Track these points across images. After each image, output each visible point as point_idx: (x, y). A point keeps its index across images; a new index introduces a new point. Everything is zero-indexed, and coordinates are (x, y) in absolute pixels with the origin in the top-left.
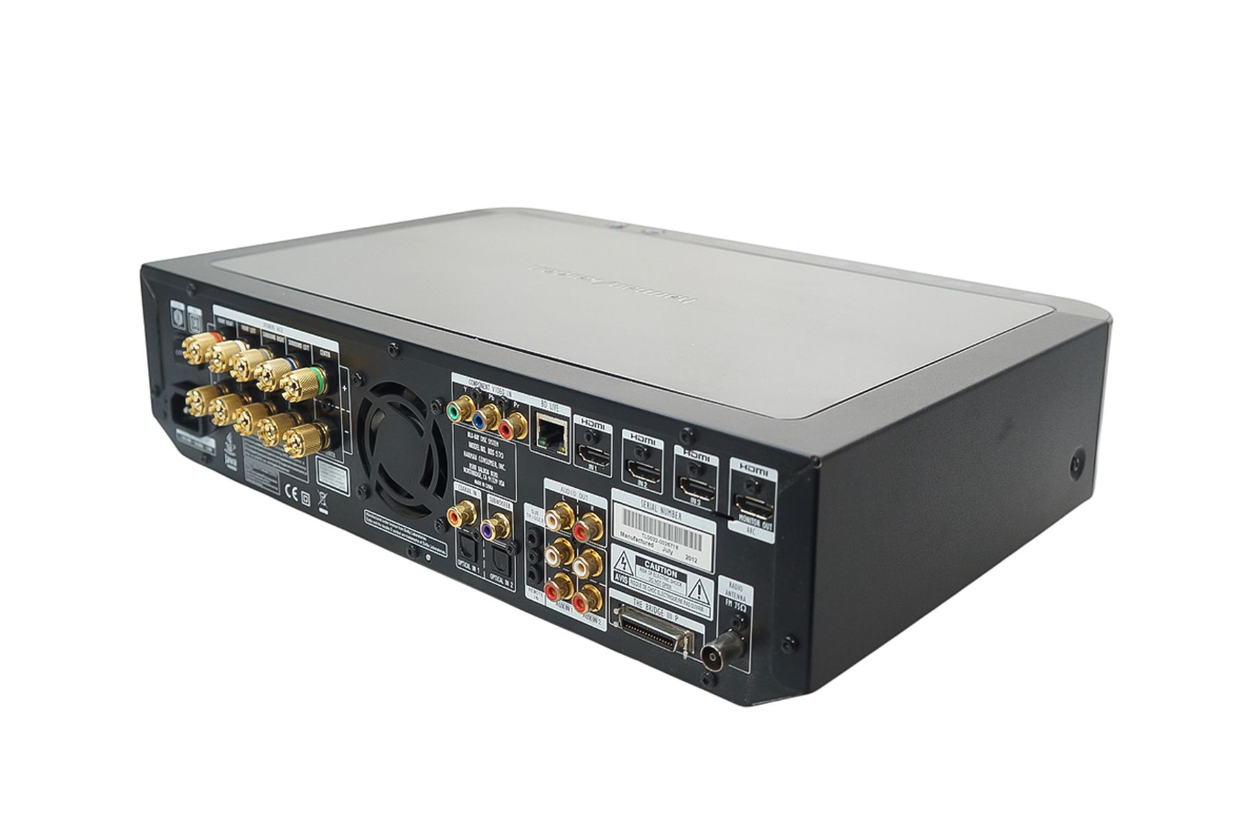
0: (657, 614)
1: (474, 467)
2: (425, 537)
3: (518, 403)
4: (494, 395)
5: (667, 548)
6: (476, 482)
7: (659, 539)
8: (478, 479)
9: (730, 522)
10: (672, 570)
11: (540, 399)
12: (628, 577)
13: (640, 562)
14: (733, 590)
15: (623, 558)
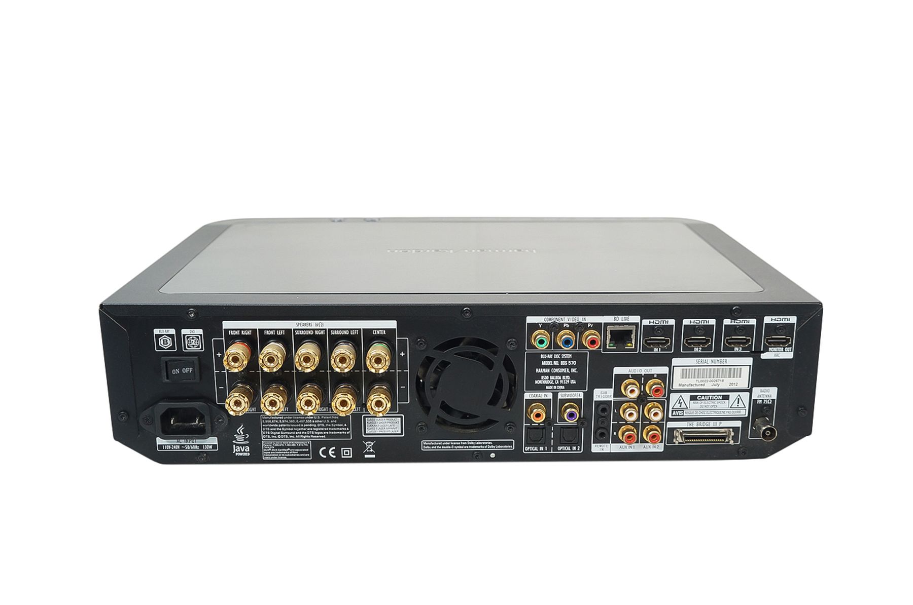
0: (705, 426)
1: (547, 377)
2: (490, 441)
3: (591, 323)
4: (568, 324)
5: (716, 383)
6: (547, 388)
7: (709, 379)
8: (549, 385)
9: (762, 354)
10: (718, 395)
11: (613, 317)
12: (683, 410)
13: (693, 398)
14: (763, 393)
15: (680, 400)
